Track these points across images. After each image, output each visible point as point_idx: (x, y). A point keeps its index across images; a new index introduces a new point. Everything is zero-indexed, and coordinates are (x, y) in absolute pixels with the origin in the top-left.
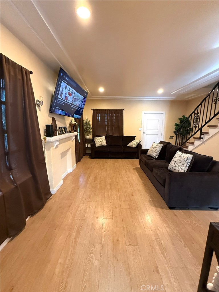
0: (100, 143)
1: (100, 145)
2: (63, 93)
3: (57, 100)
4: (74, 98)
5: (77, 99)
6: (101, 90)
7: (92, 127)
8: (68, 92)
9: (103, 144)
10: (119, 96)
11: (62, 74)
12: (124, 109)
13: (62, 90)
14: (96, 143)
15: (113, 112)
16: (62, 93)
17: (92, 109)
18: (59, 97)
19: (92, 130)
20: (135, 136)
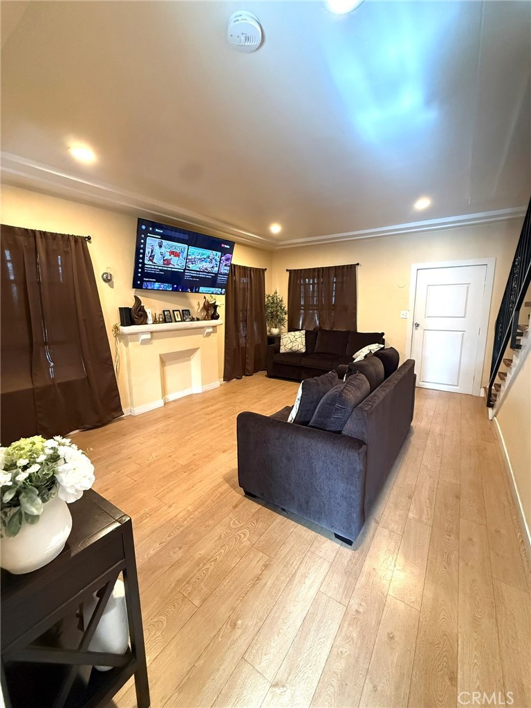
0: (289, 346)
1: (288, 351)
2: (154, 255)
3: (143, 268)
4: (190, 257)
5: (199, 259)
6: (276, 229)
7: (286, 309)
8: (169, 251)
9: (295, 348)
10: (334, 233)
11: (144, 227)
12: (358, 264)
13: (152, 251)
14: (281, 344)
15: (332, 273)
16: (152, 257)
17: (287, 270)
18: (146, 262)
19: (286, 317)
20: (383, 334)
